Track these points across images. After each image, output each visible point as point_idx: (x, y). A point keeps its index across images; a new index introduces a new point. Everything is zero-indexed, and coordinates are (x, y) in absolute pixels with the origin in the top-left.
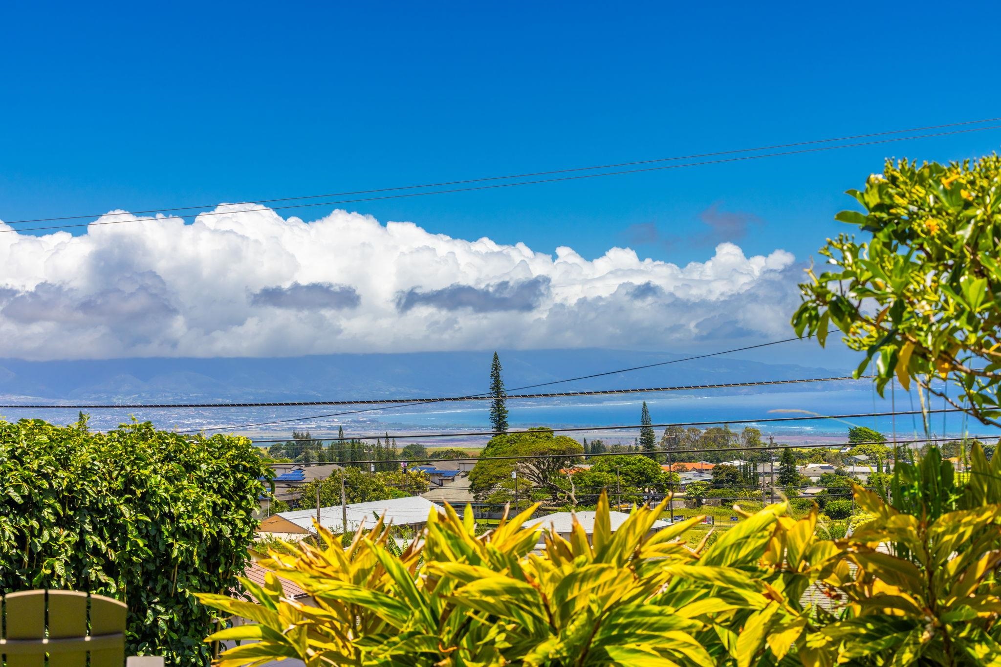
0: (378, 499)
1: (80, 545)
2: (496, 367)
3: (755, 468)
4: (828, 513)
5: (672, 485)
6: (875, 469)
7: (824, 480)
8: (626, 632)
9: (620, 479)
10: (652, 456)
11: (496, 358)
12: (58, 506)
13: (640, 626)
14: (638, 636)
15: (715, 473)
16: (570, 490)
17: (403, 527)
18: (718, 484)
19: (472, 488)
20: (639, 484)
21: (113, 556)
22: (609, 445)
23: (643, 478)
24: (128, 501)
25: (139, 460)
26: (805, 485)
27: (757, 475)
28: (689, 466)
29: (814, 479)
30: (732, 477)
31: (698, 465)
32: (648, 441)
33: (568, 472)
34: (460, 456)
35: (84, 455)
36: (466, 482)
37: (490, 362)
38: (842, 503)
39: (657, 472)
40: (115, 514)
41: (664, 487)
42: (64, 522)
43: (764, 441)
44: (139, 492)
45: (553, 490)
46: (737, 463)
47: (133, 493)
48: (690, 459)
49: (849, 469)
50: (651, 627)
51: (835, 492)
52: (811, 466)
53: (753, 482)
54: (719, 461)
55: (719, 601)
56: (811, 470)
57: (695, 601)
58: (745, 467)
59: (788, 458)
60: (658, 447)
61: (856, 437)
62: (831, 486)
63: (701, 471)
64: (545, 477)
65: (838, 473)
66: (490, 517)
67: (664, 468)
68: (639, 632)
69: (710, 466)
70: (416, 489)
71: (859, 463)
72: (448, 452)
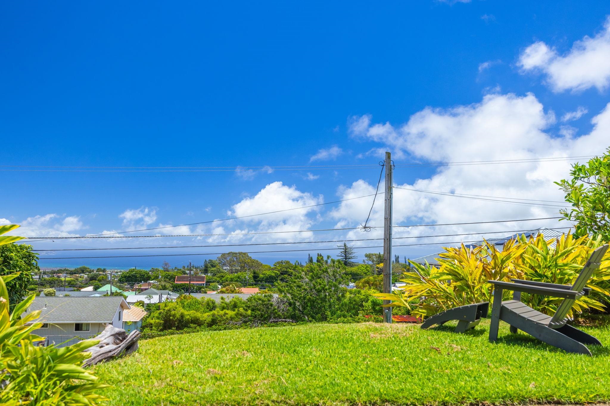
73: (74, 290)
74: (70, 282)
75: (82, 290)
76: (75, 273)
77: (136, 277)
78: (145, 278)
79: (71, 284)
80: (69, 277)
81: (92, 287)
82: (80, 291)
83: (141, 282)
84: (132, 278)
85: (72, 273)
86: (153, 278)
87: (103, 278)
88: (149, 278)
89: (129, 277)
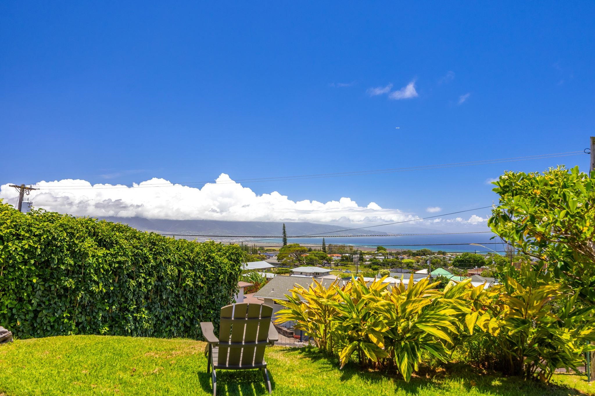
0: (253, 261)
1: (195, 275)
2: (284, 227)
3: (352, 256)
4: (372, 269)
5: (330, 260)
6: (384, 258)
7: (370, 260)
8: (428, 320)
9: (317, 258)
10: (325, 252)
11: (284, 225)
12: (190, 263)
13: (433, 318)
14: (432, 321)
15: (342, 257)
16: (304, 260)
17: (260, 269)
18: (342, 260)
19: (278, 259)
20: (322, 259)
21: (204, 279)
22: (313, 249)
23: (323, 258)
24: (209, 263)
25: (212, 252)
26: (366, 261)
27: (353, 258)
28: (335, 255)
29: (368, 260)
30: (347, 259)
31: (337, 255)
32: (324, 248)
33: (304, 256)
34: (274, 250)
35: (197, 249)
36: (276, 258)
37: (283, 226)
38: (376, 266)
39: (327, 256)
40: (205, 266)
41: (329, 261)
42: (191, 268)
43: (355, 249)
44: (212, 260)
45: (299, 260)
46: (347, 255)
47: (210, 261)
48: (335, 253)
49: (377, 257)
50: (438, 319)
51: (374, 264)
52: (367, 256)
53: (352, 260)
54: (342, 254)
55: (453, 310)
56: (367, 257)
57: (444, 309)
58: (350, 256)
59: (361, 254)
60: (327, 250)
61: (379, 249)
62: (373, 262)
63: (338, 257)
64: (297, 257)
65: (374, 258)
66: (282, 267)
67: (329, 256)
68: (433, 320)
69: (340, 255)
70: (263, 259)
71: (380, 256)
72: (270, 249)
73: (409, 273)
74: (408, 264)
75: (416, 272)
76: (417, 255)
77: (470, 262)
78: (479, 263)
79: (409, 266)
80: (412, 258)
81: (427, 270)
82: (415, 273)
83: (474, 267)
84: (465, 262)
85: (414, 255)
86: (487, 263)
87: (437, 261)
88: (483, 263)
89: (462, 261)
